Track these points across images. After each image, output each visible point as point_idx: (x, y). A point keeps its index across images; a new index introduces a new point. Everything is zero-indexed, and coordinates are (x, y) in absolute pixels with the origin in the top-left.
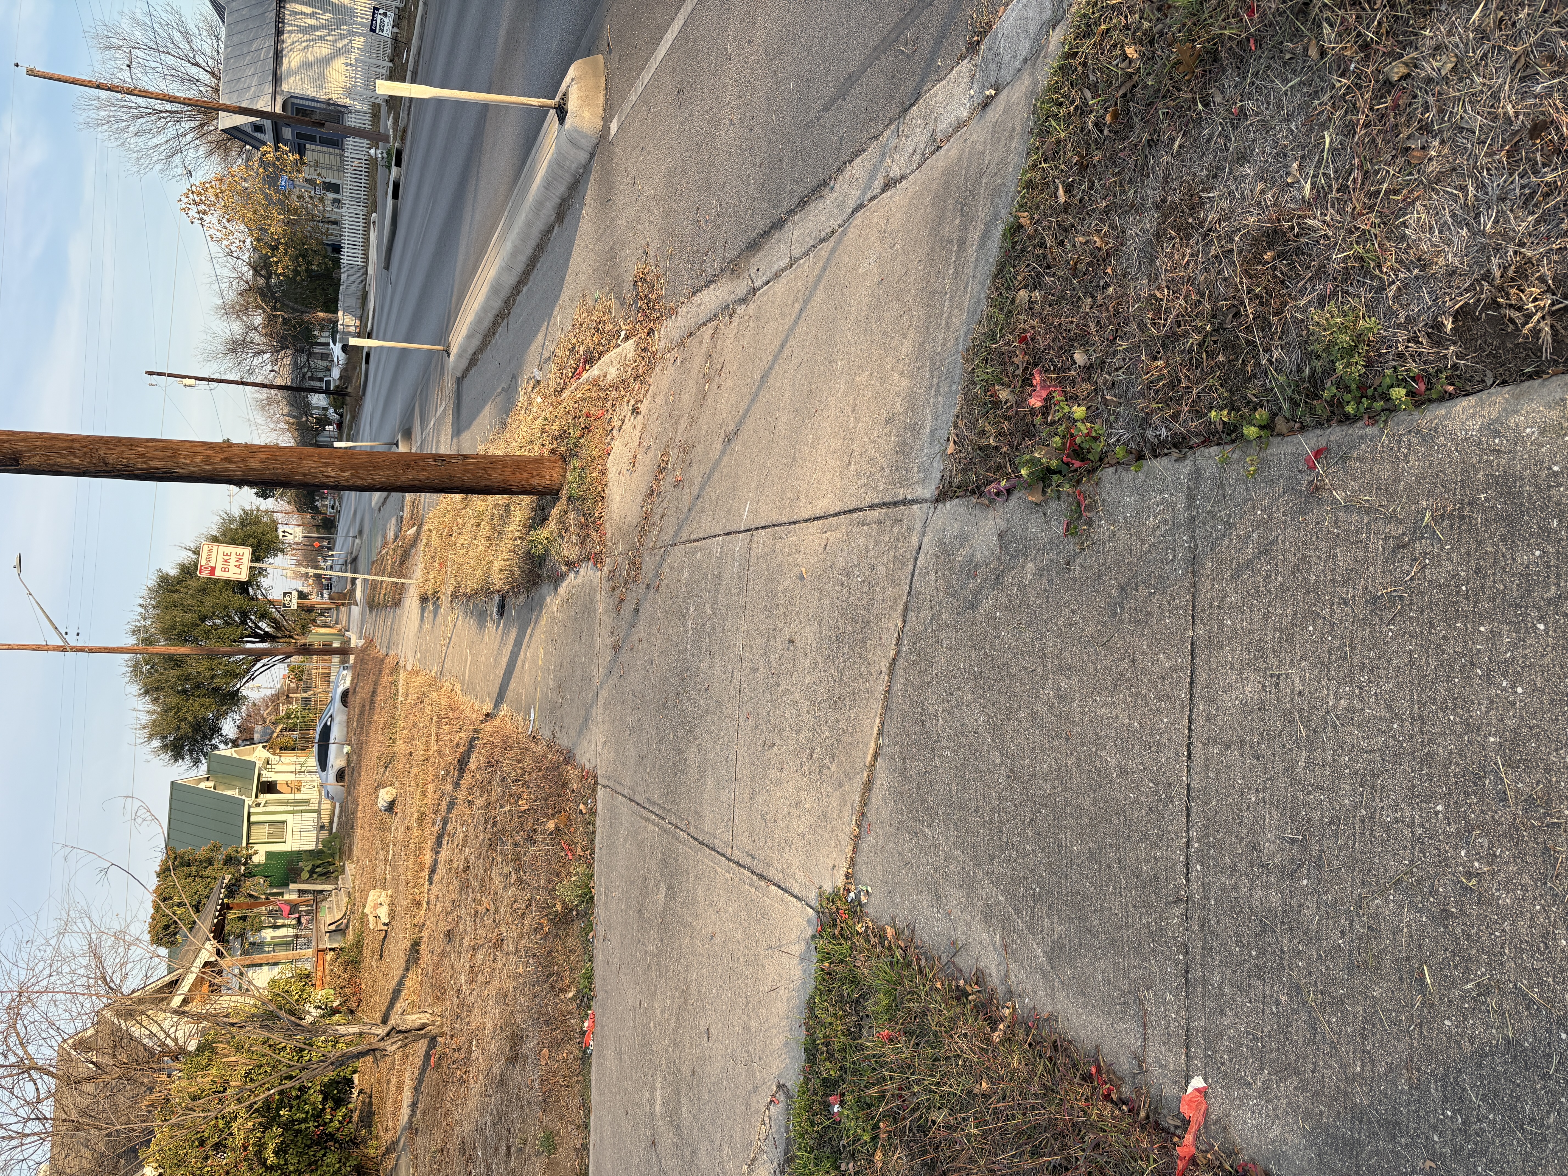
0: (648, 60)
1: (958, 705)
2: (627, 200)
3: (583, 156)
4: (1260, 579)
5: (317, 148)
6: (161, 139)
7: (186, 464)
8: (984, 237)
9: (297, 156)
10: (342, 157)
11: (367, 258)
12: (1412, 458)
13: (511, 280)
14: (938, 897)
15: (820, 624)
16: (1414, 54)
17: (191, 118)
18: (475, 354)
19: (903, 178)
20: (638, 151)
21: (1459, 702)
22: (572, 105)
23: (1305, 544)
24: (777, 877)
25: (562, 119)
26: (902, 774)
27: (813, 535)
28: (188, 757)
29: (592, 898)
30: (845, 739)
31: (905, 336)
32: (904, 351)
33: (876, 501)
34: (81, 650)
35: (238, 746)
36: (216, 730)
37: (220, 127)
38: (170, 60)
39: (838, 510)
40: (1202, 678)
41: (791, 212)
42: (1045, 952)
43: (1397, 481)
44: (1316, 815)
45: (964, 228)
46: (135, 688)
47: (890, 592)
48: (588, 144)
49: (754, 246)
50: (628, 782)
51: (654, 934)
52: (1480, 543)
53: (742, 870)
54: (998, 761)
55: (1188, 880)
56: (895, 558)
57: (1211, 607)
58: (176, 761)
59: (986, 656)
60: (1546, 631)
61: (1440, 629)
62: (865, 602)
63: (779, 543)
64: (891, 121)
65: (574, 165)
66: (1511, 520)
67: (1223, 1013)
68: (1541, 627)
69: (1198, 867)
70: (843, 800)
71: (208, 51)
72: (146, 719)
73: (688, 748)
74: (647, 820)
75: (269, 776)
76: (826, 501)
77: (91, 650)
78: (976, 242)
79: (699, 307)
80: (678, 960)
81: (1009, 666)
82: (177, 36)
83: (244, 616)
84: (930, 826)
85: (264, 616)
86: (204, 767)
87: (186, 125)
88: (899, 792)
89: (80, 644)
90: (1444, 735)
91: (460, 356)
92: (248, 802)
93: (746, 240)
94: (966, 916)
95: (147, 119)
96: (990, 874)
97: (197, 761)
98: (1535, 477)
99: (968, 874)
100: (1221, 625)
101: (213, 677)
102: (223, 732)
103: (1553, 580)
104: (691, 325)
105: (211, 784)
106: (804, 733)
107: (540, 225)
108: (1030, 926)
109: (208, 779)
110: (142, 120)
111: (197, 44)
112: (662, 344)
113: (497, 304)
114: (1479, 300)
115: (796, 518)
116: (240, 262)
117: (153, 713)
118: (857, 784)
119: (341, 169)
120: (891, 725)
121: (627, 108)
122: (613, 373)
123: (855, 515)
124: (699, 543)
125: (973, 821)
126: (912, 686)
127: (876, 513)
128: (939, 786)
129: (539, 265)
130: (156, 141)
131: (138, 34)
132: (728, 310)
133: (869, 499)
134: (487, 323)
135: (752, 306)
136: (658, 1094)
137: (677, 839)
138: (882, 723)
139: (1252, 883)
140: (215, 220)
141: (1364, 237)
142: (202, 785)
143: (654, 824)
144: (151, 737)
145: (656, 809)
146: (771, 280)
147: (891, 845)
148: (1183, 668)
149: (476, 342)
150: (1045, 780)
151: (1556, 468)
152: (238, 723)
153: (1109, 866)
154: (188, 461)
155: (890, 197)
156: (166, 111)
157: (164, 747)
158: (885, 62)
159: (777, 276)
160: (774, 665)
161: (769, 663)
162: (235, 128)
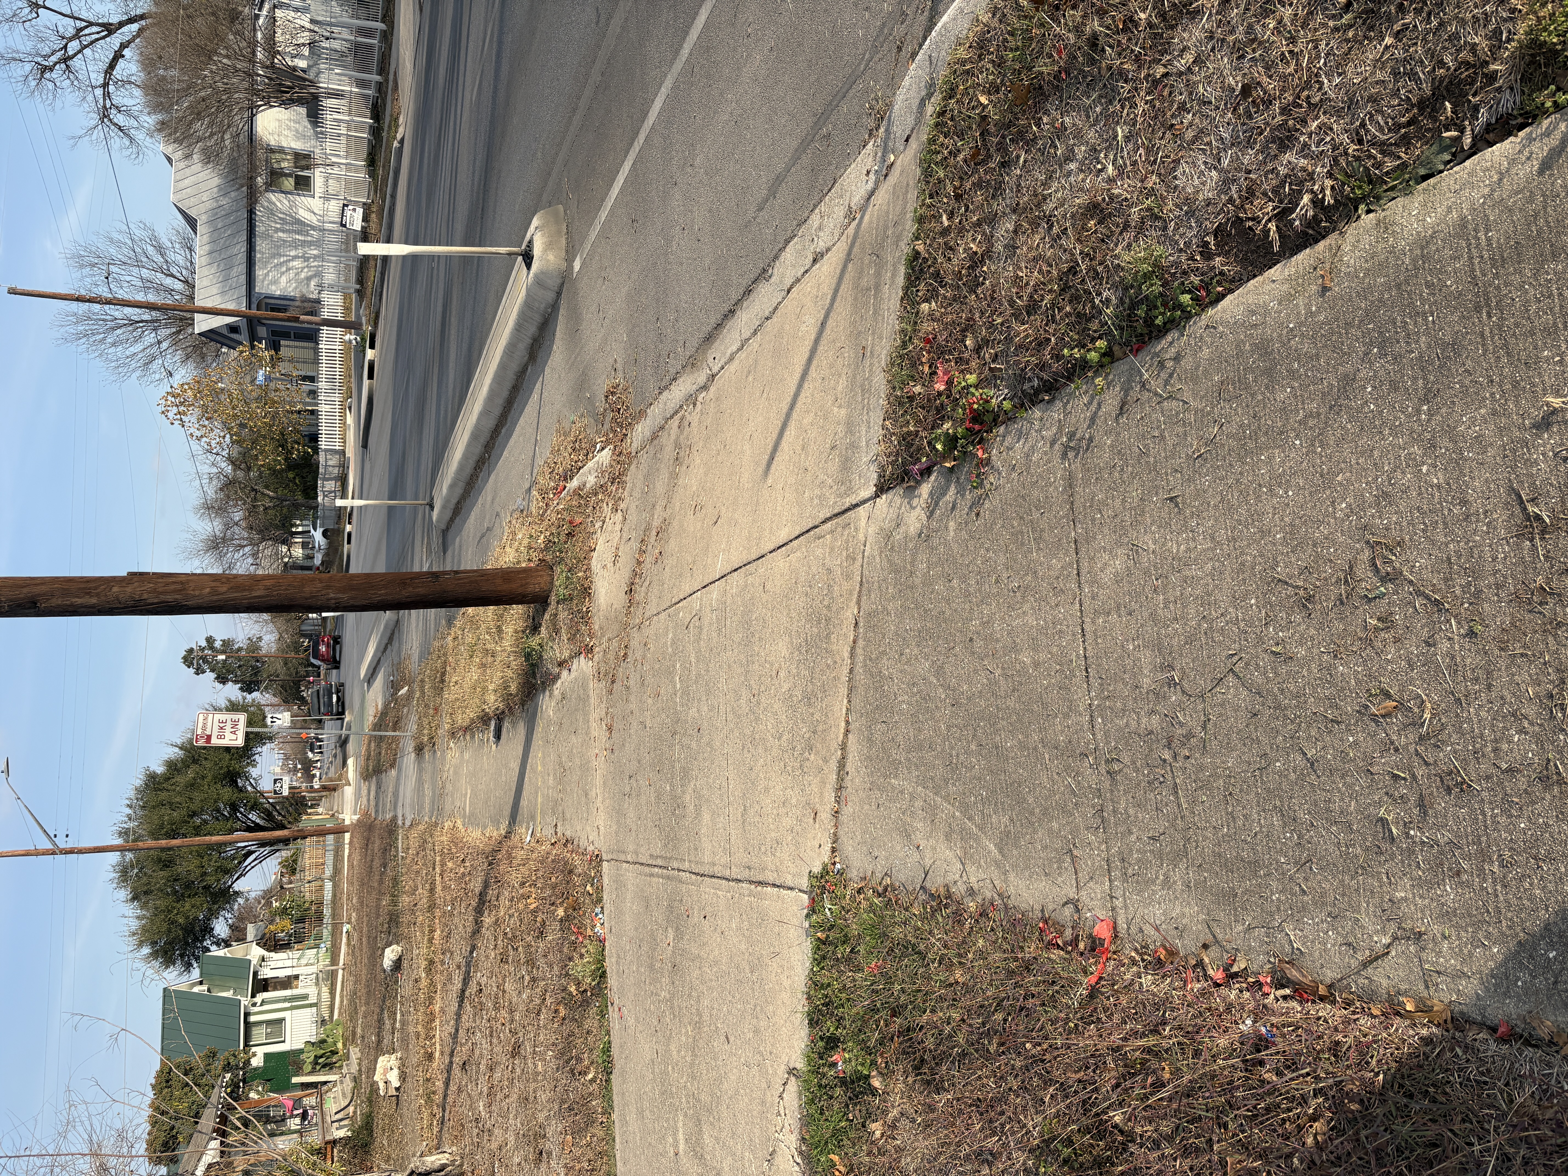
0: (603, 200)
1: (908, 662)
2: (593, 327)
3: (550, 296)
4: (1117, 474)
5: (291, 343)
6: (139, 347)
7: (194, 596)
8: (894, 276)
9: (272, 352)
10: (316, 351)
11: (345, 442)
12: (1204, 348)
13: (491, 423)
14: (907, 834)
15: (790, 636)
16: (1168, 58)
17: (166, 326)
18: (458, 503)
19: (828, 250)
20: (600, 281)
21: (1255, 517)
22: (537, 251)
23: (1143, 436)
24: (770, 877)
25: (529, 266)
26: (869, 740)
27: (779, 561)
28: (179, 962)
29: (604, 972)
30: (820, 728)
31: (840, 375)
32: (840, 388)
33: (828, 515)
34: (71, 851)
35: (231, 946)
36: (208, 930)
37: (197, 331)
38: (145, 273)
39: (797, 533)
40: (1084, 565)
41: (739, 302)
42: (995, 845)
43: (1197, 368)
44: (1175, 642)
45: (878, 274)
46: (124, 894)
47: (846, 586)
48: (554, 283)
49: (709, 339)
50: (631, 847)
51: (665, 980)
52: (1253, 395)
53: (741, 884)
54: (943, 696)
55: (1093, 735)
56: (848, 557)
57: (1085, 509)
58: (167, 967)
59: (926, 611)
60: (1301, 444)
61: (1237, 468)
62: (826, 603)
63: (750, 579)
64: (815, 206)
65: (543, 306)
66: (1269, 372)
67: (1130, 832)
68: (1298, 442)
69: (1100, 720)
70: (823, 782)
71: (182, 263)
72: (134, 924)
73: (684, 792)
74: (652, 875)
75: (266, 973)
76: (787, 529)
77: (81, 851)
78: (888, 282)
79: (665, 404)
80: (690, 995)
81: (944, 613)
82: (151, 250)
83: (234, 808)
84: (896, 777)
85: (255, 806)
86: (196, 973)
87: (164, 332)
88: (869, 758)
89: (69, 845)
90: (1249, 545)
91: (444, 507)
92: (245, 1001)
93: (702, 335)
94: (932, 842)
95: (123, 329)
96: (946, 798)
97: (188, 966)
98: (1280, 336)
99: (930, 804)
100: (1093, 520)
101: (205, 874)
102: (216, 932)
103: (1300, 406)
104: (659, 421)
105: (205, 988)
106: (784, 738)
107: (515, 366)
108: (981, 828)
109: (201, 983)
110: (119, 331)
111: (171, 257)
112: (635, 445)
113: (478, 449)
114: (1228, 219)
115: (763, 552)
116: (219, 458)
117: (142, 919)
118: (833, 765)
119: (316, 361)
120: (857, 701)
121: (588, 246)
122: (591, 480)
123: (812, 533)
124: (681, 604)
125: (929, 756)
126: (871, 660)
127: (829, 525)
128: (900, 738)
129: (515, 405)
130: (132, 350)
131: (113, 251)
132: (691, 400)
133: (822, 516)
134: (469, 470)
135: (712, 389)
136: (681, 1136)
137: (680, 881)
138: (849, 701)
139: (1138, 714)
140: (194, 419)
141: (1151, 192)
142: (196, 989)
143: (658, 876)
144: (140, 944)
145: (659, 862)
146: (726, 364)
147: (866, 807)
148: (1070, 564)
149: (459, 491)
150: (980, 697)
151: (1291, 326)
152: (230, 921)
153: (1035, 749)
154: (197, 593)
155: (819, 269)
156: (142, 321)
157: (155, 955)
158: (805, 160)
159: (731, 359)
160: (754, 686)
161: (750, 687)
162: (211, 331)
